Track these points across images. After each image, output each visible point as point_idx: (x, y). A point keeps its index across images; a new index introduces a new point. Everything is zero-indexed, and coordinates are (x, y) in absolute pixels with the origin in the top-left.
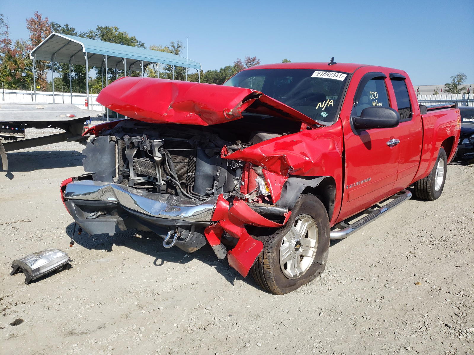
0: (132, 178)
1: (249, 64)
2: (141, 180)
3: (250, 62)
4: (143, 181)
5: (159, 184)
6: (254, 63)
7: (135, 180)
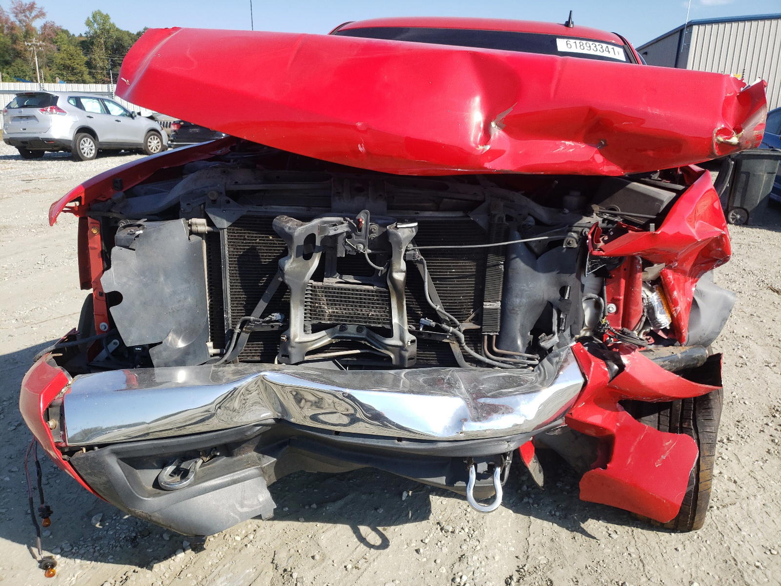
0: (297, 340)
1: (21, 17)
2: (323, 338)
3: (24, 11)
4: (326, 341)
5: (400, 343)
6: (33, 15)
7: (309, 344)
